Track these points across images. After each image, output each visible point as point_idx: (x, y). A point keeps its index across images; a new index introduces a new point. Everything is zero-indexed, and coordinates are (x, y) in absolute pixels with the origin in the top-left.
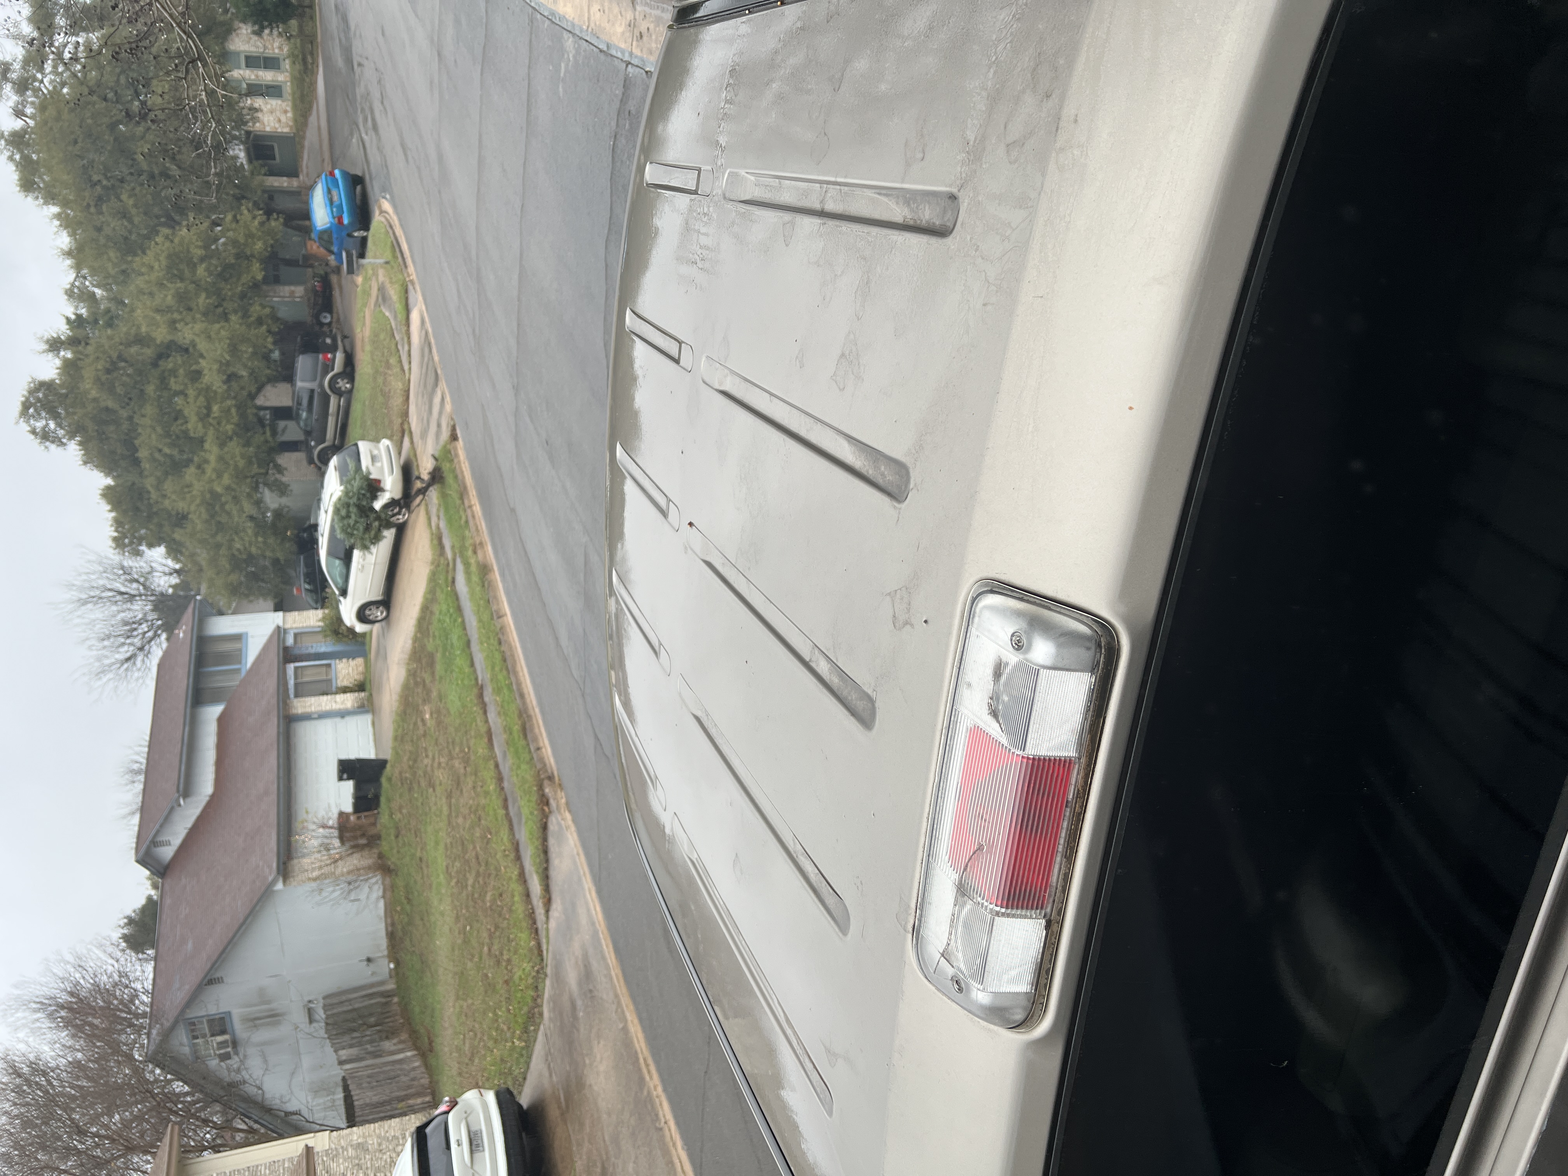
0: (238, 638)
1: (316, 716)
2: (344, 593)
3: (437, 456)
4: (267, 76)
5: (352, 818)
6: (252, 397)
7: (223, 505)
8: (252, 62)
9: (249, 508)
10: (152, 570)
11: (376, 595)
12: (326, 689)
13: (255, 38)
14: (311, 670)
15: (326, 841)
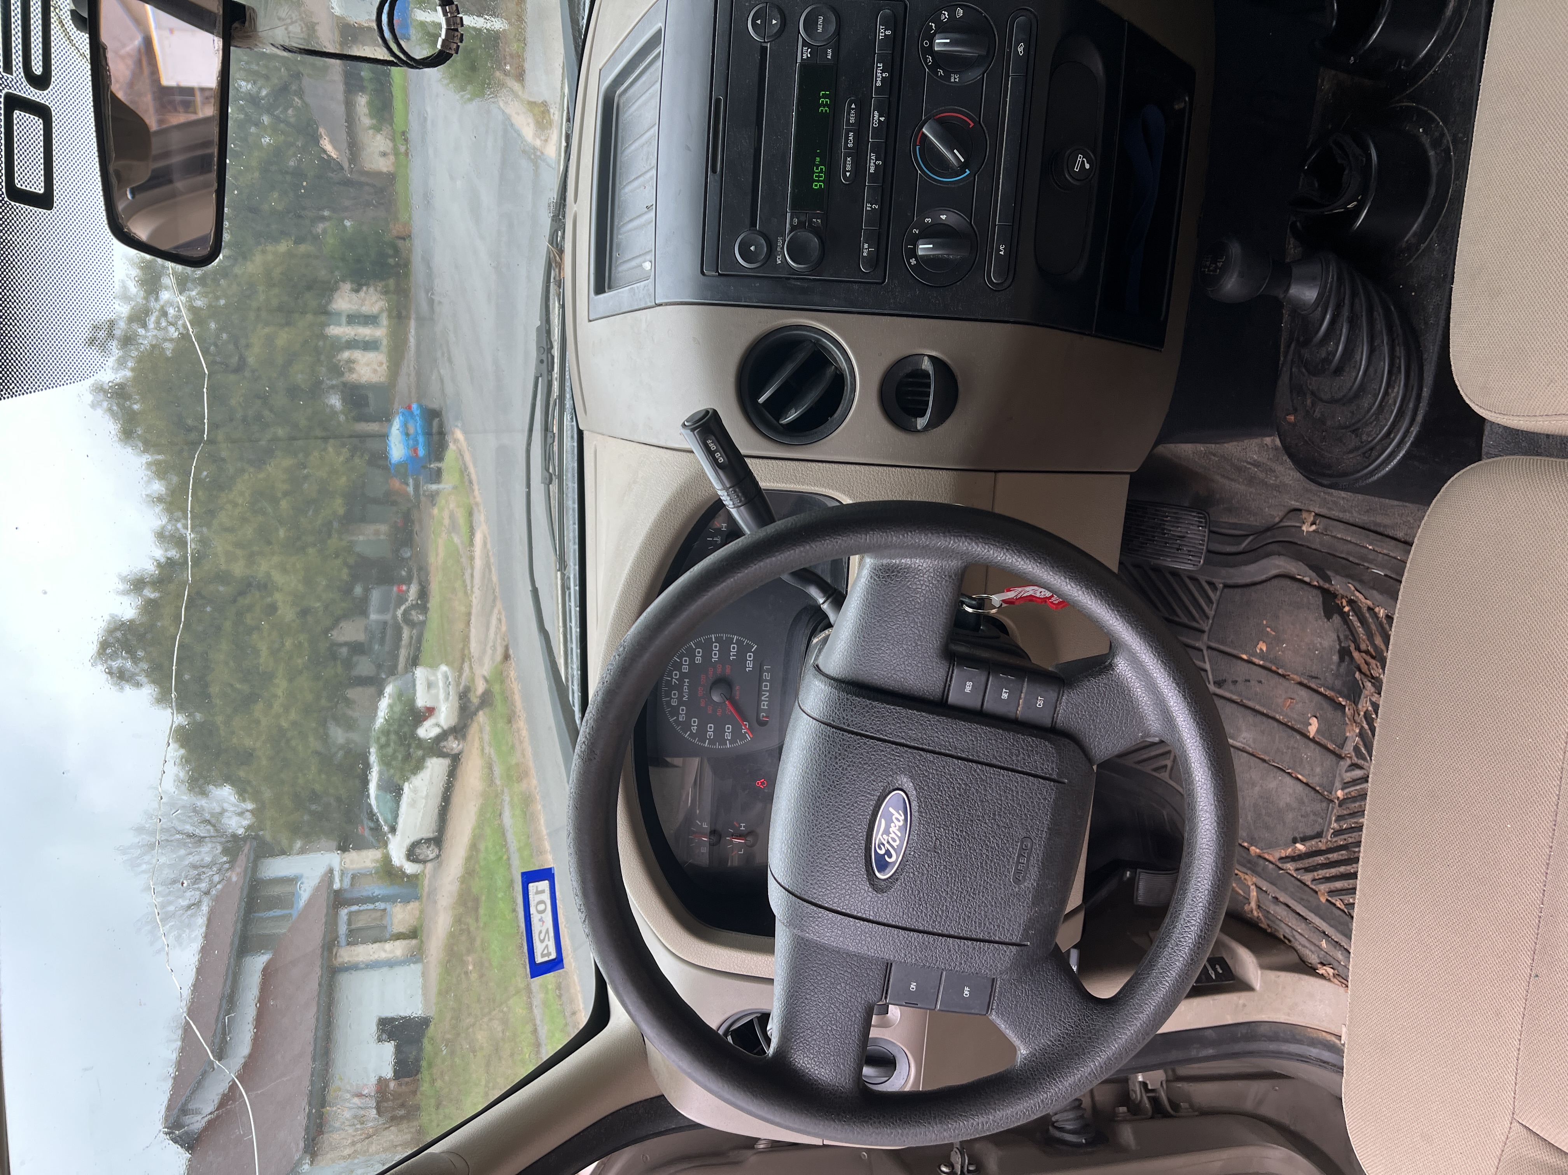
0: (292, 881)
1: (363, 966)
2: (393, 830)
3: (488, 678)
4: (365, 332)
5: (392, 1085)
6: (327, 631)
7: (288, 741)
8: (353, 319)
9: (314, 743)
10: (224, 811)
11: (428, 832)
12: (379, 934)
13: (354, 295)
14: (365, 915)
15: (362, 1112)
